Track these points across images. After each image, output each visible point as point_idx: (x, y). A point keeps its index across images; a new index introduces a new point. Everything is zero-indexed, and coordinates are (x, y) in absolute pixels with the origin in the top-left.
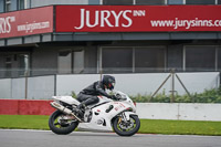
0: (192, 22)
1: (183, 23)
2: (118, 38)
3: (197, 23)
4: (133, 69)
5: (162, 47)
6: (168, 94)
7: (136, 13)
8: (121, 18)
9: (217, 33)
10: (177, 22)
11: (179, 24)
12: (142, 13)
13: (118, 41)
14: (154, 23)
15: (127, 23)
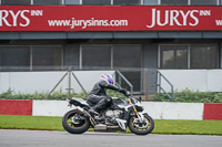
0: (88, 21)
1: (79, 23)
2: (16, 37)
3: (93, 23)
4: (31, 68)
5: (59, 46)
6: (65, 92)
7: (33, 13)
8: (19, 18)
9: (112, 32)
10: (74, 22)
11: (76, 23)
12: (39, 13)
13: (16, 40)
14: (51, 23)
15: (25, 22)
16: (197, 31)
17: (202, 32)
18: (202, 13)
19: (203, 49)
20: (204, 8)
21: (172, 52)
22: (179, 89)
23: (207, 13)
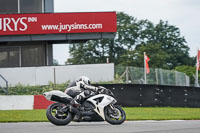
16: (26, 35)
17: (30, 35)
18: (30, 19)
19: (32, 50)
20: (32, 15)
21: (6, 53)
22: (13, 84)
23: (34, 19)
